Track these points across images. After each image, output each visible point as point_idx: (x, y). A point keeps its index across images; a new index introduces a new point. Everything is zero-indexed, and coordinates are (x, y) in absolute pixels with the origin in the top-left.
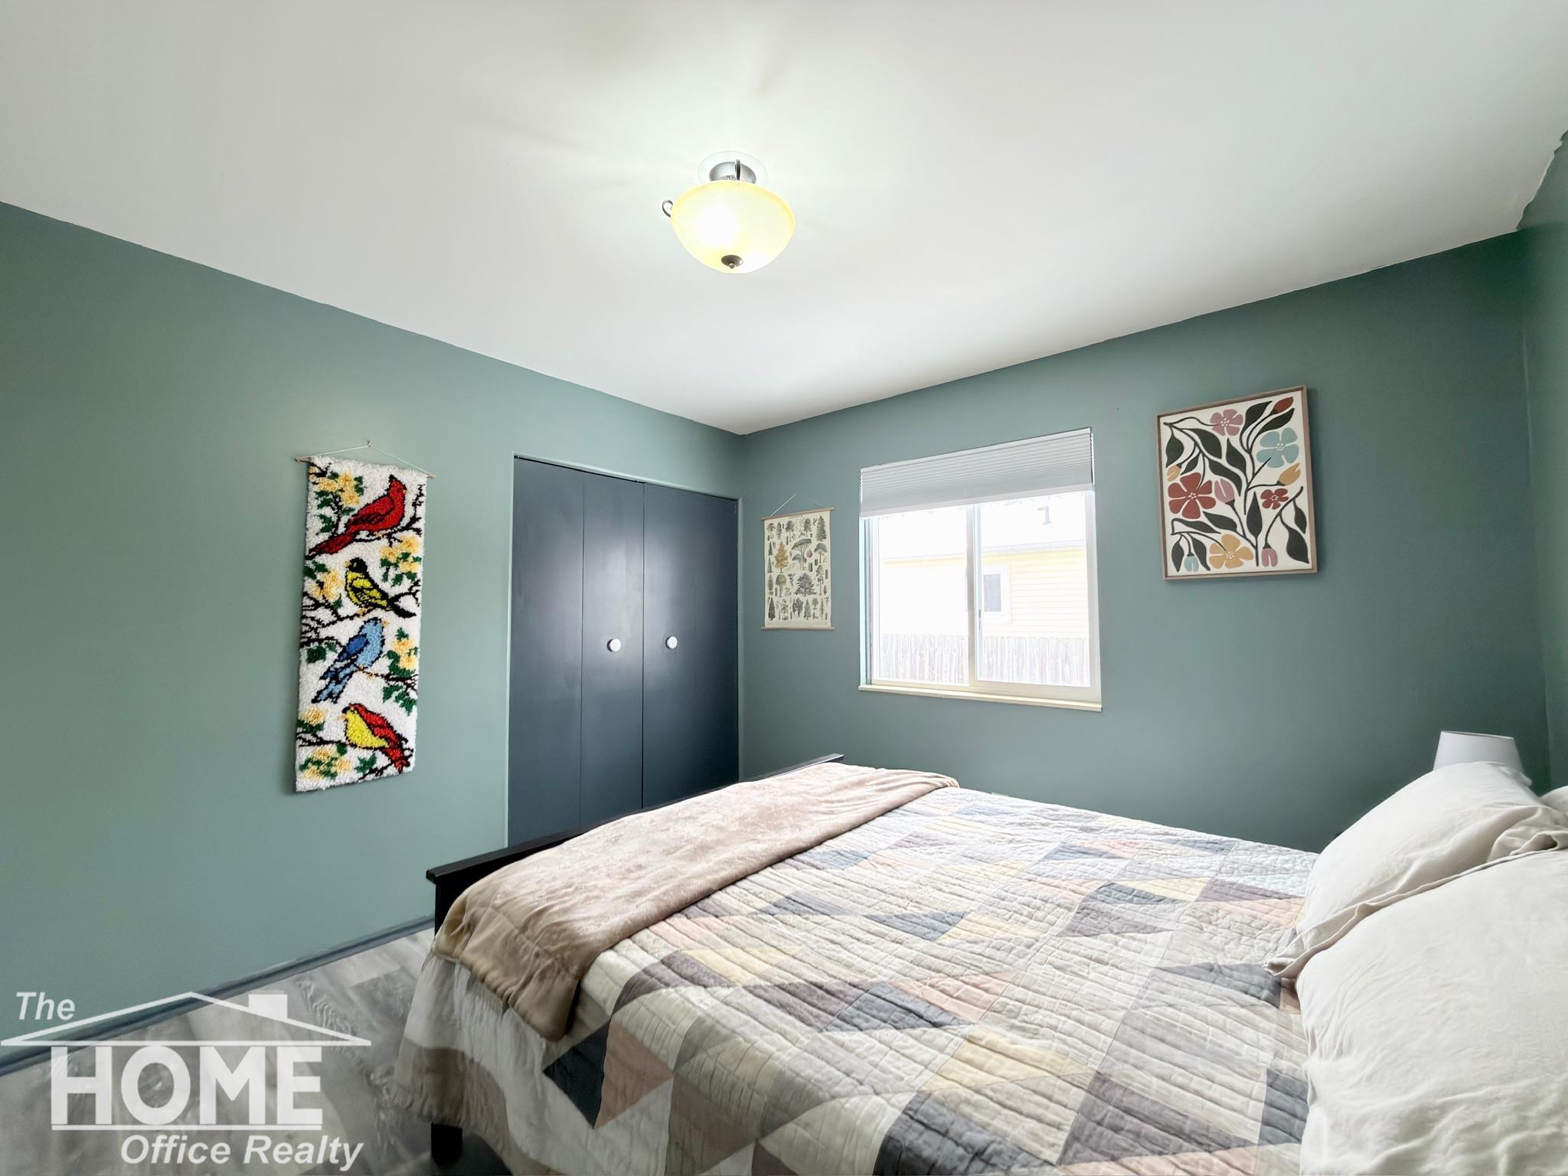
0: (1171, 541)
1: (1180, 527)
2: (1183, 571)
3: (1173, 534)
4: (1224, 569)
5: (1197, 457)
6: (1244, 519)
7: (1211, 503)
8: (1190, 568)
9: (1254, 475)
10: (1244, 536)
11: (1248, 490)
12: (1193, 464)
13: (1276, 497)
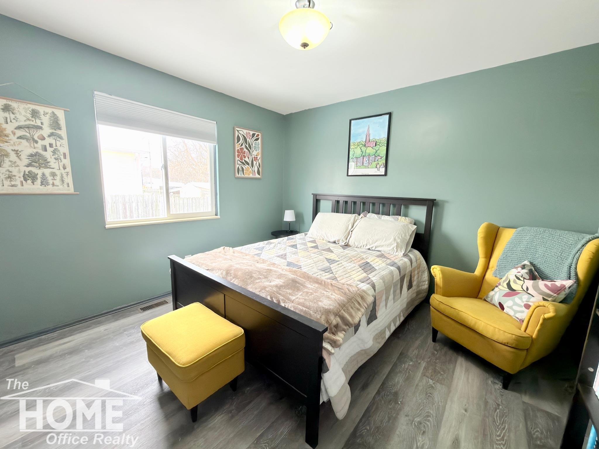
0: (237, 166)
1: (239, 163)
2: (239, 175)
3: (238, 164)
4: (247, 176)
5: (243, 143)
6: (251, 163)
7: (245, 157)
8: (241, 175)
9: (253, 152)
10: (251, 167)
11: (251, 155)
12: (242, 145)
13: (256, 159)
